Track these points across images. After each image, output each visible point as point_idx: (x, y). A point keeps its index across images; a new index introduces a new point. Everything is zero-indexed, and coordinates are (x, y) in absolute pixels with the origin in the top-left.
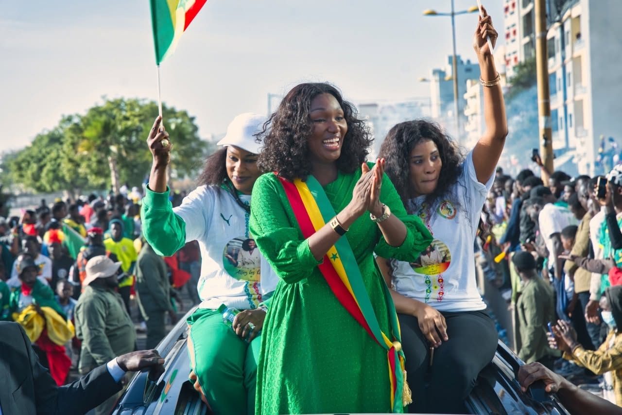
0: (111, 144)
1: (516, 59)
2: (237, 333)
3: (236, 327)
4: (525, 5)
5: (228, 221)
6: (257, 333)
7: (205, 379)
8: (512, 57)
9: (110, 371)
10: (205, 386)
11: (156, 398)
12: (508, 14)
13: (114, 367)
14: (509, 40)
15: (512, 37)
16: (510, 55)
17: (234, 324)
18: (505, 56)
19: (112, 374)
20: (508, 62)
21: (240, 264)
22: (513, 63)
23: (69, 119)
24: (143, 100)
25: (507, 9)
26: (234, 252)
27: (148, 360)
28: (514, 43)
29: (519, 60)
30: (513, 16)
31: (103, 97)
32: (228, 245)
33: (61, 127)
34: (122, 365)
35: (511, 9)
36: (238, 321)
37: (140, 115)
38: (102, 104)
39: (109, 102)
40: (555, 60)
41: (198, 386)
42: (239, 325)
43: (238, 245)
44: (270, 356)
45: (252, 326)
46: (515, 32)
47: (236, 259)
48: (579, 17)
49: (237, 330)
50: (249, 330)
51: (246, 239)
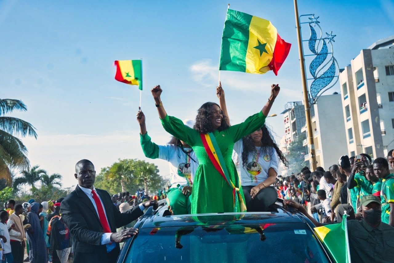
0: (122, 175)
1: (290, 140)
2: (183, 193)
3: (183, 191)
4: (292, 119)
5: (180, 157)
6: (190, 194)
7: (174, 207)
8: (289, 140)
9: (140, 207)
10: (173, 210)
11: (155, 214)
12: (286, 123)
13: (141, 206)
14: (287, 133)
15: (288, 132)
16: (287, 139)
17: (182, 190)
18: (286, 140)
19: (141, 208)
20: (287, 142)
21: (183, 172)
22: (289, 142)
23: (104, 170)
24: (136, 159)
25: (285, 121)
26: (181, 168)
27: (152, 203)
28: (289, 134)
29: (291, 140)
30: (288, 123)
31: (119, 159)
32: (180, 165)
33: (102, 173)
34: (144, 205)
35: (287, 121)
36: (184, 189)
37: (134, 166)
38: (118, 162)
39: (121, 161)
40: (306, 140)
41: (171, 210)
42: (184, 191)
43: (183, 165)
44: (195, 192)
45: (189, 191)
46: (289, 130)
47: (182, 170)
48: (315, 122)
49: (184, 192)
50: (188, 192)
51: (186, 164)
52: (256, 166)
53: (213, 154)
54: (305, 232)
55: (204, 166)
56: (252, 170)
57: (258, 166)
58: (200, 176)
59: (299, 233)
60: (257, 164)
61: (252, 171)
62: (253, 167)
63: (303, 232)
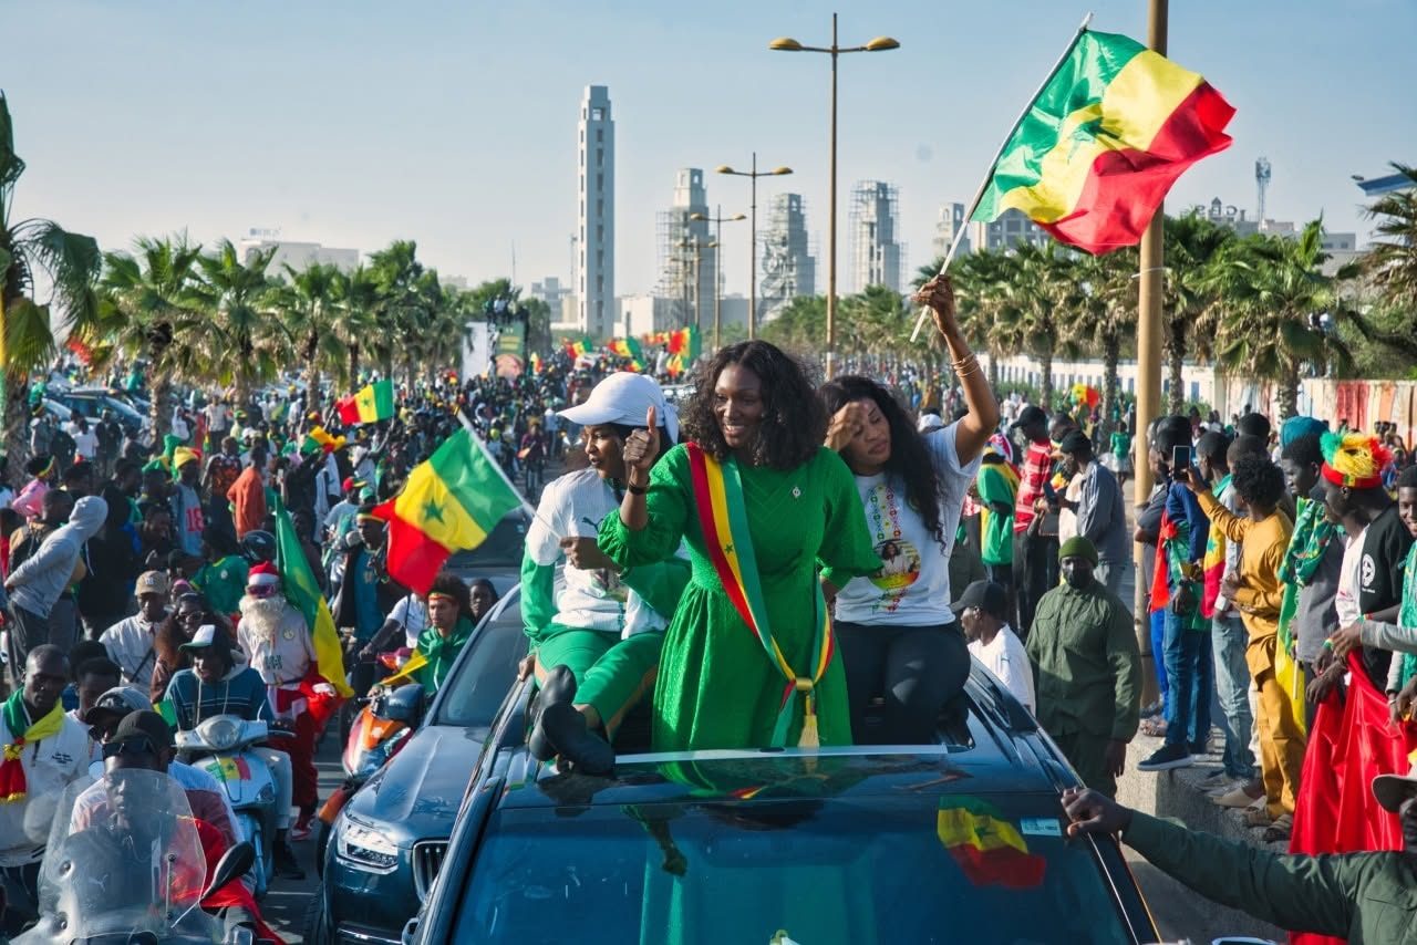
52: (898, 552)
53: (726, 553)
54: (1056, 829)
55: (709, 597)
56: (887, 572)
57: (904, 550)
58: (691, 631)
59: (1037, 833)
60: (899, 546)
61: (889, 575)
62: (889, 561)
63: (1050, 828)
